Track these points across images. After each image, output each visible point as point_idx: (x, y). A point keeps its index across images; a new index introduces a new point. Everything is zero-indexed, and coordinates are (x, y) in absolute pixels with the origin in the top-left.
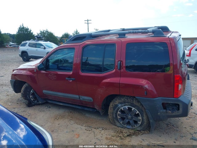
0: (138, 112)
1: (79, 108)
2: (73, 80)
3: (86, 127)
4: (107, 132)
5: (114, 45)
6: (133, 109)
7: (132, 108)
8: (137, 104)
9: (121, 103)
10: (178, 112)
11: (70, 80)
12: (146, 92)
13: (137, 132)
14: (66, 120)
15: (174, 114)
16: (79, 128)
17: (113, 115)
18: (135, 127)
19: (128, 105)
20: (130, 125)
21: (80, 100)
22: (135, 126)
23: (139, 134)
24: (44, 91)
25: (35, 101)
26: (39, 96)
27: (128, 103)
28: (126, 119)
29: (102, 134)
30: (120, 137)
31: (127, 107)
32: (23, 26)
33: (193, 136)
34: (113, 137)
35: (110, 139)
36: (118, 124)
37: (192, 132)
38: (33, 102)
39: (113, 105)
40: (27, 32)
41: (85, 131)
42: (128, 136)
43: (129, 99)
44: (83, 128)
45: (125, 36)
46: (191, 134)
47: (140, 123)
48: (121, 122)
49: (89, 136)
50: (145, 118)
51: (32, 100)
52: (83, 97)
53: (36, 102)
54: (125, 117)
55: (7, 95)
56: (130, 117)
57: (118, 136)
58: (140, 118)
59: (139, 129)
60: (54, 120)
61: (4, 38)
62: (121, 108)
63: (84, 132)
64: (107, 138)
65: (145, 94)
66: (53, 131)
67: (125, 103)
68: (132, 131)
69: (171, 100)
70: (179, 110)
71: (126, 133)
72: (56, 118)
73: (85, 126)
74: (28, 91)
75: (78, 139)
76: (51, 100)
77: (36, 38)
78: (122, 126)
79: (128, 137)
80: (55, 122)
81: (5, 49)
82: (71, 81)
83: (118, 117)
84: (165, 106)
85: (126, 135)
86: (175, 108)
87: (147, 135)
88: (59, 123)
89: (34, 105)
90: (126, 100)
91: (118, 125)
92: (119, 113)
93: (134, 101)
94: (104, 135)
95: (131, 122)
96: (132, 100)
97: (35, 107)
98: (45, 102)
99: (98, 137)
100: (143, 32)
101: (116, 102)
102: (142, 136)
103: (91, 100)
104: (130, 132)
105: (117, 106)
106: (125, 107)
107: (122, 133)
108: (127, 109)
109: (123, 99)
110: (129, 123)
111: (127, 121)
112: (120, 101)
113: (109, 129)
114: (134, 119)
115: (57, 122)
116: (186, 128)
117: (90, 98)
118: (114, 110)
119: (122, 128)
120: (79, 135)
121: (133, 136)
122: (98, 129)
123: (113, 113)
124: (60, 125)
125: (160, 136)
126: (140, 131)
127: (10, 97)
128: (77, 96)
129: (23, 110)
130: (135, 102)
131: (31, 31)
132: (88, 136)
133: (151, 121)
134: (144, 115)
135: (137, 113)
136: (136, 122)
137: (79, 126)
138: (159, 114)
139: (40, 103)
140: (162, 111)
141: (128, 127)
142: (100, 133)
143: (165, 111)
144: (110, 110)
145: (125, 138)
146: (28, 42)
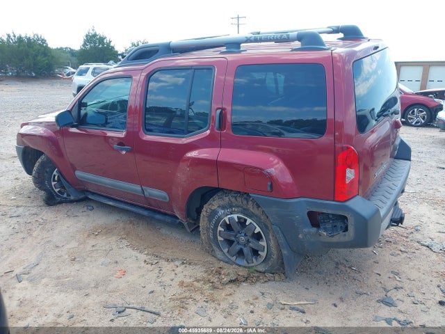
0: (258, 230)
1: (145, 213)
2: (128, 151)
3: (149, 257)
4: (189, 270)
5: (211, 69)
6: (249, 221)
7: (246, 220)
8: (256, 211)
9: (223, 207)
10: (345, 235)
11: (122, 150)
12: (269, 184)
13: (256, 275)
14: (113, 239)
15: (335, 239)
16: (133, 257)
17: (208, 232)
18: (253, 264)
19: (238, 213)
20: (243, 259)
21: (145, 197)
22: (254, 260)
23: (258, 279)
24: (79, 173)
25: (63, 194)
26: (68, 182)
27: (237, 206)
28: (236, 243)
29: (176, 274)
30: (212, 282)
31: (235, 216)
32: (93, 30)
33: (389, 294)
34: (198, 282)
35: (187, 286)
36: (218, 254)
37: (390, 284)
38: (58, 196)
39: (209, 210)
40: (103, 44)
41: (143, 264)
42: (231, 281)
43: (239, 199)
44: (143, 257)
45: (239, 48)
46: (385, 289)
47: (263, 254)
48: (226, 250)
49: (146, 277)
50: (272, 243)
51: (57, 190)
52: (149, 190)
53: (65, 196)
54: (233, 238)
55: (17, 179)
56: (242, 239)
57: (209, 280)
58: (263, 243)
59: (261, 268)
60: (89, 236)
61: (53, 57)
62: (225, 218)
63: (140, 268)
64: (182, 284)
65: (269, 189)
66: (74, 260)
67: (231, 207)
68: (243, 272)
69: (328, 206)
70: (346, 229)
71: (228, 274)
72: (95, 233)
73: (147, 254)
74: (47, 172)
75: (119, 280)
76: (93, 194)
77: (120, 57)
78: (226, 260)
79: (230, 285)
80: (87, 241)
81: (55, 81)
82: (124, 152)
83: (220, 239)
84: (315, 219)
85: (225, 279)
86: (339, 224)
87: (276, 285)
88: (94, 244)
89: (60, 203)
90: (233, 200)
91: (219, 256)
92: (220, 228)
93: (250, 202)
94: (179, 275)
95: (246, 250)
96: (245, 202)
97: (60, 207)
98: (82, 196)
99: (164, 279)
100: (277, 38)
101: (214, 204)
102: (266, 285)
103: (165, 198)
104: (240, 273)
105: (214, 212)
106: (232, 216)
107: (220, 274)
108: (237, 220)
109: (227, 199)
110: (240, 253)
111: (238, 247)
112: (221, 203)
113: (196, 264)
114: (251, 245)
115: (92, 242)
116: (380, 275)
117: (164, 194)
118: (210, 221)
119: (226, 262)
120: (125, 272)
121: (244, 284)
122: (172, 261)
123: (208, 229)
124: (94, 249)
125: (306, 288)
126: (264, 273)
127: (20, 183)
128: (138, 188)
129: (35, 210)
130: (250, 207)
131: (110, 42)
132: (143, 276)
133: (285, 252)
134: (271, 237)
135: (256, 232)
136: (255, 253)
137: (135, 253)
138: (300, 236)
139: (72, 198)
140: (306, 230)
141: (240, 261)
142: (174, 270)
143: (314, 229)
144: (203, 223)
145: (221, 287)
146: (92, 66)
